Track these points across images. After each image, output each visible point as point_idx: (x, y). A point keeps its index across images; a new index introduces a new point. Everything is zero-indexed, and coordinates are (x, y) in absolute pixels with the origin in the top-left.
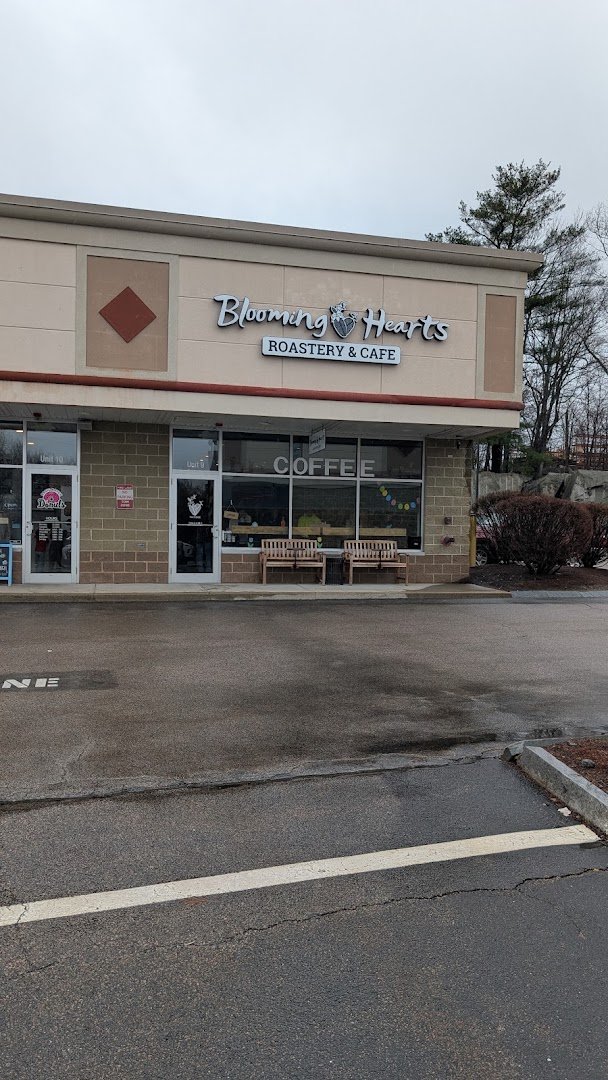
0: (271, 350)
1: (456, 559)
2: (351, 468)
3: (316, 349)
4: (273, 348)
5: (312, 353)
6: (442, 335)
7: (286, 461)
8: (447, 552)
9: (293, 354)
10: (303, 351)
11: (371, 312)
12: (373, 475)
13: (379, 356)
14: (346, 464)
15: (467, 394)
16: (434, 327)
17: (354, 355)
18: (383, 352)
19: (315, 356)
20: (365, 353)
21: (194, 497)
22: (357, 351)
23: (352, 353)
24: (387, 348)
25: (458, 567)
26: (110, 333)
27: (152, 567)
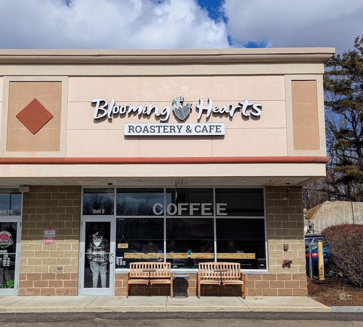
0: (130, 132)
1: (295, 277)
2: (209, 209)
3: (162, 129)
4: (131, 131)
5: (159, 132)
6: (257, 112)
7: (162, 206)
8: (286, 271)
9: (146, 134)
10: (153, 131)
11: (202, 101)
12: (226, 214)
13: (209, 130)
14: (206, 207)
15: (283, 153)
16: (250, 107)
17: (190, 131)
18: (212, 127)
19: (162, 134)
20: (198, 129)
21: (97, 234)
22: (192, 128)
23: (188, 129)
24: (215, 124)
25: (297, 283)
26: (23, 129)
27: (66, 284)
